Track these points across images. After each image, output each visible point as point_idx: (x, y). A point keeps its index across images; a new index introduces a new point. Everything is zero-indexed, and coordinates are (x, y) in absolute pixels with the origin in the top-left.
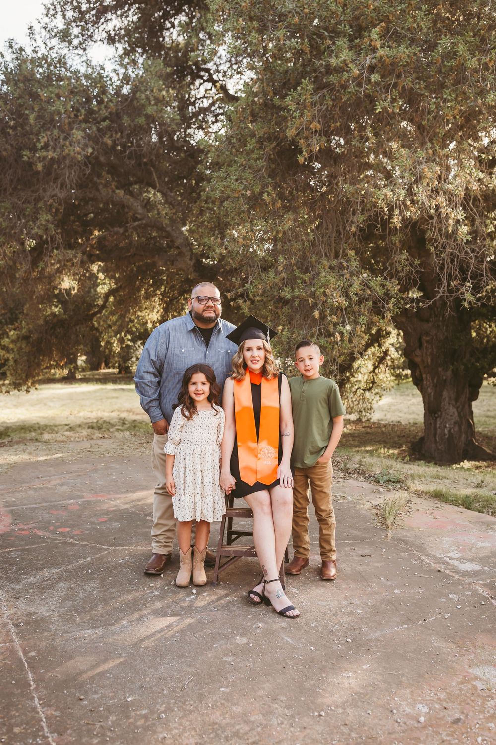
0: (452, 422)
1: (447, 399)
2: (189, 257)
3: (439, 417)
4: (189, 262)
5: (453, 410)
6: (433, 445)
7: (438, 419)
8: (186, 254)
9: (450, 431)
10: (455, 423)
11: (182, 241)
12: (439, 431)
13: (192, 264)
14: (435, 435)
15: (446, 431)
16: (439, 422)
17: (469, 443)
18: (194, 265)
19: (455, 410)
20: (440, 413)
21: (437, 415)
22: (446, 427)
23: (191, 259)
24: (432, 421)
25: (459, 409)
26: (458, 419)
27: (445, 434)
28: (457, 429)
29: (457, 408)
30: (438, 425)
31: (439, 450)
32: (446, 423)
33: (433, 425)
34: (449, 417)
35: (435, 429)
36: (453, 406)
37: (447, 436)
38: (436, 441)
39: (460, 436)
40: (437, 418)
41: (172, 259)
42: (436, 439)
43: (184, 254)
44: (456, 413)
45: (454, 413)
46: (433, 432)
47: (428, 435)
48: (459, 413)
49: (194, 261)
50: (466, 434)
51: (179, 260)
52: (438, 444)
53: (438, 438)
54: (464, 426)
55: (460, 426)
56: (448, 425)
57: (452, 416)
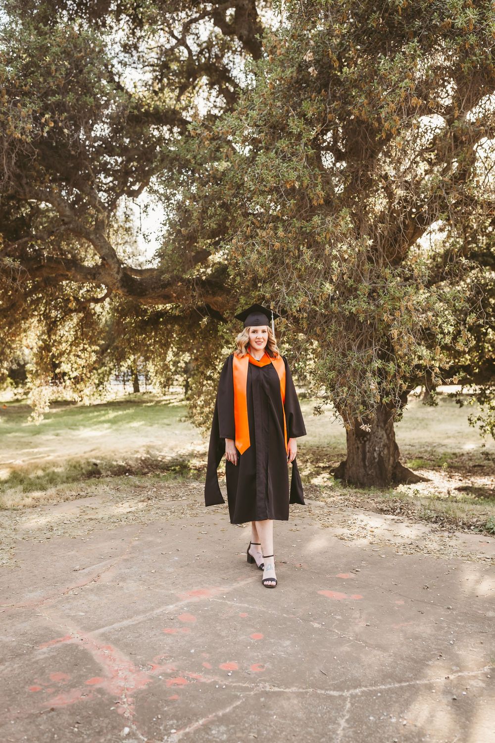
0: (382, 444)
1: (375, 422)
2: (116, 270)
3: (368, 440)
4: (116, 276)
5: (381, 433)
6: (362, 470)
7: (367, 443)
8: (113, 266)
9: (379, 455)
10: (384, 446)
12: (368, 455)
13: (119, 278)
14: (364, 459)
15: (375, 455)
16: (367, 446)
17: (397, 465)
18: (122, 280)
19: (384, 432)
20: (368, 437)
21: (365, 439)
22: (375, 450)
23: (118, 273)
24: (360, 445)
25: (388, 432)
26: (386, 441)
27: (374, 458)
28: (386, 452)
29: (386, 431)
30: (367, 449)
31: (368, 475)
32: (375, 446)
33: (360, 449)
34: (378, 440)
35: (364, 453)
36: (382, 428)
37: (376, 460)
38: (365, 466)
39: (389, 459)
40: (365, 442)
41: (94, 272)
42: (365, 464)
43: (110, 266)
44: (385, 435)
45: (383, 435)
46: (361, 456)
47: (353, 459)
48: (388, 435)
49: (121, 275)
50: (394, 456)
51: (103, 273)
52: (368, 469)
53: (367, 463)
54: (392, 449)
55: (388, 448)
56: (377, 449)
57: (381, 438)
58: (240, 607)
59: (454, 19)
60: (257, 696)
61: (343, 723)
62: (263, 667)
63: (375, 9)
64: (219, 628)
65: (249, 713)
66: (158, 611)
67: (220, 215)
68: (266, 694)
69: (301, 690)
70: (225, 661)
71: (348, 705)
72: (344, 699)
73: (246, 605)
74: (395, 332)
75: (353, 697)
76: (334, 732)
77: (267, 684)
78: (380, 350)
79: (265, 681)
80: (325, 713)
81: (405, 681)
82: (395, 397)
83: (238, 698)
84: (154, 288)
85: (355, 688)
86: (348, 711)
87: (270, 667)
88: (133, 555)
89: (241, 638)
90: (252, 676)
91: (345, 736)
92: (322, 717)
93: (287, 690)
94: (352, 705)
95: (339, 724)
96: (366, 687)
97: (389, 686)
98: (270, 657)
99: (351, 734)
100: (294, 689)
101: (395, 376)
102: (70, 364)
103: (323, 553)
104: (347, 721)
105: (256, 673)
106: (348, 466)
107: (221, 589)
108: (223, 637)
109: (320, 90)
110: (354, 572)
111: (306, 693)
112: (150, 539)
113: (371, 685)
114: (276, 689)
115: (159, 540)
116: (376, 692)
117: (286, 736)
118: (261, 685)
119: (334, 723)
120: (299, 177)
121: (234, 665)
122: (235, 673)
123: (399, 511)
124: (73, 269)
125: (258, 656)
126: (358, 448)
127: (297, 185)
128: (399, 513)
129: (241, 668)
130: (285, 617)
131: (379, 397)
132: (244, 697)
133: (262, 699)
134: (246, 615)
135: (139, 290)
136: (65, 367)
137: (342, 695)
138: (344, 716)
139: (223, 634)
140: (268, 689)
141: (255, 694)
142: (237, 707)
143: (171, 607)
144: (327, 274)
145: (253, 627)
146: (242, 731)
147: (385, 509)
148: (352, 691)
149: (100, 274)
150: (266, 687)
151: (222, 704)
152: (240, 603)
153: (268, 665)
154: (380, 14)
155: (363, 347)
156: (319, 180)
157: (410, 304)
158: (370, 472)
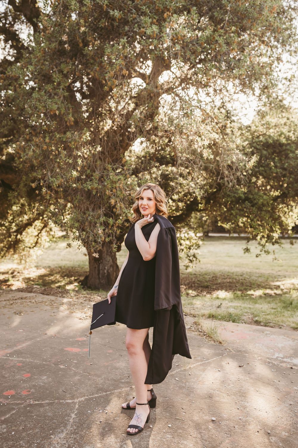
0: (109, 265)
1: (106, 252)
5: (109, 258)
6: (97, 281)
7: (101, 264)
9: (108, 271)
10: (111, 266)
12: (101, 272)
14: (99, 274)
15: (106, 271)
16: (101, 266)
20: (101, 261)
21: (100, 262)
22: (105, 269)
24: (96, 266)
25: (113, 258)
26: (112, 263)
27: (105, 273)
28: (111, 269)
29: (112, 257)
30: (101, 268)
31: (101, 283)
32: (105, 266)
33: (97, 268)
34: (107, 263)
35: (99, 270)
36: (109, 255)
37: (106, 275)
38: (99, 278)
39: (113, 274)
40: (99, 264)
42: (99, 277)
44: (111, 260)
45: (110, 260)
46: (97, 272)
47: (93, 274)
48: (113, 260)
50: (116, 272)
52: (101, 280)
53: (100, 276)
54: (115, 268)
55: (113, 268)
56: (106, 268)
57: (108, 262)
58: (18, 360)
59: (146, 30)
60: (25, 407)
61: (73, 416)
62: (29, 391)
63: (103, 17)
64: (4, 373)
65: (20, 416)
67: (10, 125)
68: (30, 405)
69: (51, 401)
70: (7, 391)
71: (77, 406)
72: (75, 403)
73: (21, 359)
74: (113, 201)
75: (80, 402)
76: (68, 421)
77: (31, 400)
78: (105, 211)
79: (30, 399)
80: (64, 412)
81: (109, 391)
82: (113, 237)
83: (14, 409)
85: (81, 397)
86: (76, 409)
87: (34, 391)
89: (17, 377)
90: (23, 397)
91: (74, 422)
92: (62, 414)
93: (43, 402)
94: (79, 406)
95: (71, 417)
96: (87, 396)
97: (100, 395)
98: (34, 386)
99: (77, 420)
100: (47, 401)
101: (113, 226)
103: (69, 327)
104: (76, 414)
105: (25, 395)
106: (89, 278)
107: (6, 351)
108: (6, 378)
109: (73, 57)
110: (86, 336)
111: (54, 403)
113: (90, 395)
114: (37, 402)
116: (93, 398)
117: (41, 426)
118: (28, 401)
119: (69, 416)
120: (58, 109)
121: (13, 392)
122: (13, 396)
125: (27, 386)
126: (95, 267)
127: (57, 113)
129: (16, 393)
130: (44, 364)
131: (104, 238)
132: (17, 408)
133: (28, 408)
134: (21, 364)
137: (74, 402)
138: (74, 412)
139: (6, 376)
140: (31, 403)
141: (24, 406)
142: (13, 414)
144: (74, 166)
145: (25, 370)
146: (15, 426)
148: (80, 399)
150: (31, 402)
151: (4, 413)
152: (18, 358)
153: (33, 390)
154: (106, 20)
155: (95, 209)
156: (71, 111)
157: (121, 185)
158: (102, 282)
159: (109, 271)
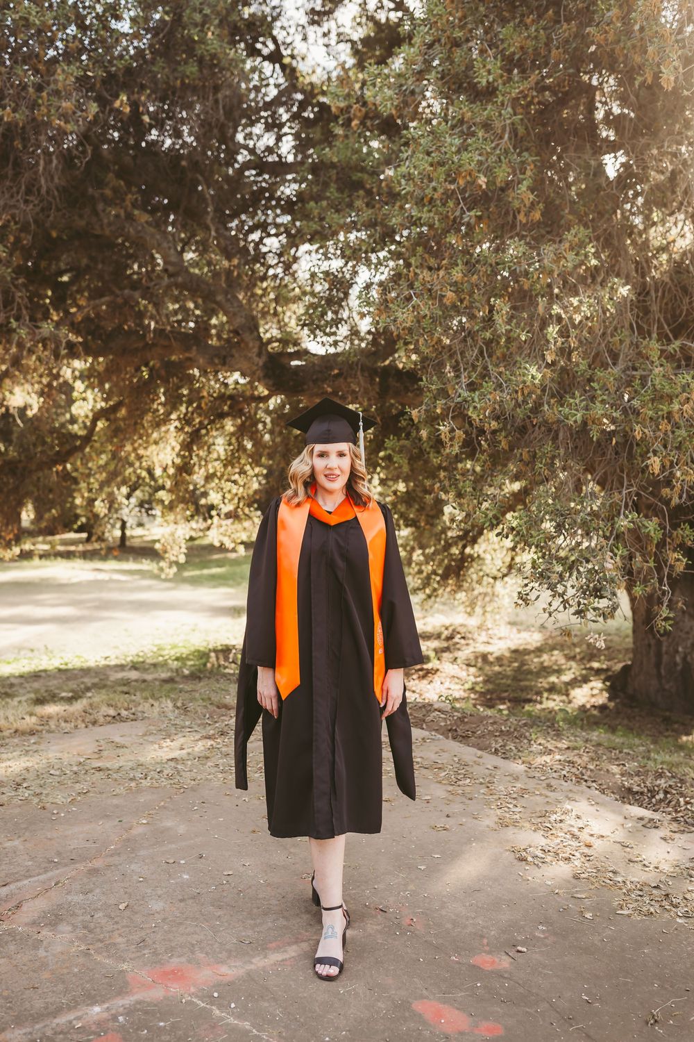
2: (256, 350)
4: (256, 359)
5: (689, 623)
6: (655, 682)
7: (665, 639)
8: (251, 345)
9: (684, 659)
11: (243, 320)
12: (665, 658)
13: (261, 363)
14: (658, 665)
15: (678, 659)
16: (665, 644)
18: (265, 366)
19: (693, 623)
22: (677, 651)
23: (259, 355)
24: (653, 642)
27: (676, 664)
30: (664, 649)
31: (664, 690)
32: (678, 645)
33: (653, 648)
34: (684, 636)
35: (659, 655)
36: (690, 616)
37: (679, 668)
38: (659, 676)
41: (224, 353)
42: (659, 673)
43: (247, 344)
45: (691, 628)
46: (654, 659)
47: (642, 663)
49: (264, 358)
51: (237, 355)
52: (663, 681)
53: (663, 671)
56: (680, 649)
57: (687, 633)
66: (62, 1020)
74: (655, 463)
82: (661, 584)
84: (317, 379)
88: (116, 860)
102: (221, 494)
103: (472, 891)
106: (633, 673)
107: (224, 969)
110: (512, 952)
112: (169, 824)
115: (182, 829)
123: (661, 796)
124: (195, 348)
126: (649, 645)
127: (483, 182)
128: (661, 801)
135: (291, 383)
136: (214, 498)
143: (97, 1009)
144: (536, 348)
147: (636, 789)
149: (232, 356)
152: (239, 1016)
158: (667, 687)
159: (689, 658)
